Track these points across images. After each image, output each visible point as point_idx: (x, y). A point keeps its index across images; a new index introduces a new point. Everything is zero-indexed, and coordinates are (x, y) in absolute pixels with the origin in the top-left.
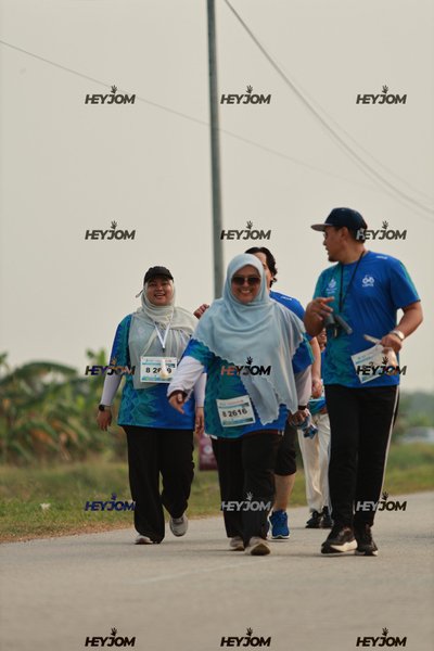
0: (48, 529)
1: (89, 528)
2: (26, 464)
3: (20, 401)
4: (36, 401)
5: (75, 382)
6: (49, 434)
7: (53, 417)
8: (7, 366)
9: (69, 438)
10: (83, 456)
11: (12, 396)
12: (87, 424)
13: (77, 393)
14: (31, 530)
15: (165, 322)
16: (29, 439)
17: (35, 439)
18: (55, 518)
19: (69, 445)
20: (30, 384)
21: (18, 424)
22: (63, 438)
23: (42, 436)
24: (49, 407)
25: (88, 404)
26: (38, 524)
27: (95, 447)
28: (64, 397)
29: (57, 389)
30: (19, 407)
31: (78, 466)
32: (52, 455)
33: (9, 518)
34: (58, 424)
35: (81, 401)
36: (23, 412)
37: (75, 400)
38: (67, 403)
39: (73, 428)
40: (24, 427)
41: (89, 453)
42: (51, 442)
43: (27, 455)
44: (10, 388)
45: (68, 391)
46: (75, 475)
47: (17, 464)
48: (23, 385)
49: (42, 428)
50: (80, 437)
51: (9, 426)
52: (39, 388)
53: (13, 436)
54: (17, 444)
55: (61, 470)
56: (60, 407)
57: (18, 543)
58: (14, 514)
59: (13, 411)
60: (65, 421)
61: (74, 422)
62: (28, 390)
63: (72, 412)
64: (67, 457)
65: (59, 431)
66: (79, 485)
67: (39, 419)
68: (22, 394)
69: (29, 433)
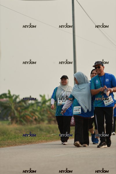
0: (30, 142)
1: (41, 142)
2: (24, 124)
3: (23, 108)
4: (27, 108)
5: (37, 103)
6: (30, 117)
7: (31, 112)
8: (19, 98)
9: (36, 118)
10: (39, 123)
11: (20, 106)
12: (40, 114)
13: (38, 106)
14: (26, 142)
15: (65, 90)
16: (25, 118)
17: (27, 118)
18: (32, 139)
19: (36, 120)
20: (25, 103)
21: (22, 114)
22: (34, 118)
23: (28, 117)
24: (30, 109)
25: (41, 109)
26: (27, 141)
27: (43, 120)
28: (34, 107)
29: (32, 105)
30: (22, 110)
31: (38, 125)
32: (31, 122)
33: (20, 139)
34: (33, 114)
35: (39, 108)
36: (23, 111)
37: (37, 107)
38: (35, 108)
39: (36, 115)
40: (24, 115)
41: (41, 122)
42: (31, 119)
43: (25, 122)
44: (20, 104)
45: (35, 105)
46: (37, 128)
47: (22, 125)
48: (23, 104)
49: (28, 115)
50: (39, 118)
51: (20, 115)
52: (28, 104)
53: (21, 117)
54: (22, 119)
55: (33, 126)
56: (33, 109)
57: (22, 146)
58: (21, 138)
59: (21, 111)
60: (34, 113)
61: (37, 113)
62: (25, 105)
63: (37, 111)
64: (35, 123)
65: (33, 116)
66: (39, 130)
67: (28, 113)
68: (23, 106)
69: (25, 116)
